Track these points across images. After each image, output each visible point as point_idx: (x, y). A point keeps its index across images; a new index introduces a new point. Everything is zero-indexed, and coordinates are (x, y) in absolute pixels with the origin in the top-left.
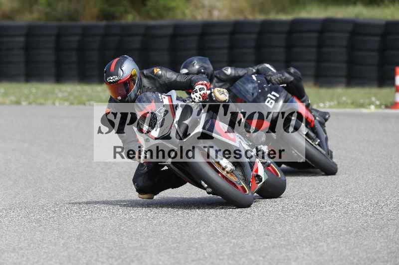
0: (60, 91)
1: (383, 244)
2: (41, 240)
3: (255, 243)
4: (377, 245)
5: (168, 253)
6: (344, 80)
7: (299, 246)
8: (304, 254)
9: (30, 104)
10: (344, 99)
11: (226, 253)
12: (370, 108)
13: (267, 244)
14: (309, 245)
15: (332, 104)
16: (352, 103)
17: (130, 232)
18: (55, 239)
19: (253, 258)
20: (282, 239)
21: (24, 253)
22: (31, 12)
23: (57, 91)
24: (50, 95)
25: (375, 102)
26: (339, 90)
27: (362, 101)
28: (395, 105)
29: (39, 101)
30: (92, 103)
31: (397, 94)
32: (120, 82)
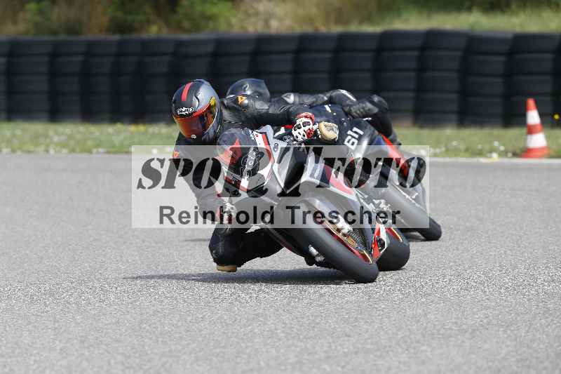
0: (56, 133)
1: (510, 349)
2: (30, 344)
3: (330, 347)
4: (502, 349)
5: (208, 362)
6: (454, 117)
7: (392, 351)
8: (400, 362)
9: (13, 151)
10: (455, 143)
11: (290, 361)
12: (491, 157)
13: (347, 348)
14: (407, 350)
15: (438, 151)
16: (467, 150)
17: (154, 332)
18: (49, 342)
19: (328, 368)
20: (369, 341)
21: (6, 362)
22: (15, 22)
23: (51, 133)
24: (42, 140)
25: (499, 149)
26: (448, 131)
27: (480, 147)
28: (527, 152)
29: (26, 147)
30: (101, 150)
31: (529, 137)
32: (194, 115)
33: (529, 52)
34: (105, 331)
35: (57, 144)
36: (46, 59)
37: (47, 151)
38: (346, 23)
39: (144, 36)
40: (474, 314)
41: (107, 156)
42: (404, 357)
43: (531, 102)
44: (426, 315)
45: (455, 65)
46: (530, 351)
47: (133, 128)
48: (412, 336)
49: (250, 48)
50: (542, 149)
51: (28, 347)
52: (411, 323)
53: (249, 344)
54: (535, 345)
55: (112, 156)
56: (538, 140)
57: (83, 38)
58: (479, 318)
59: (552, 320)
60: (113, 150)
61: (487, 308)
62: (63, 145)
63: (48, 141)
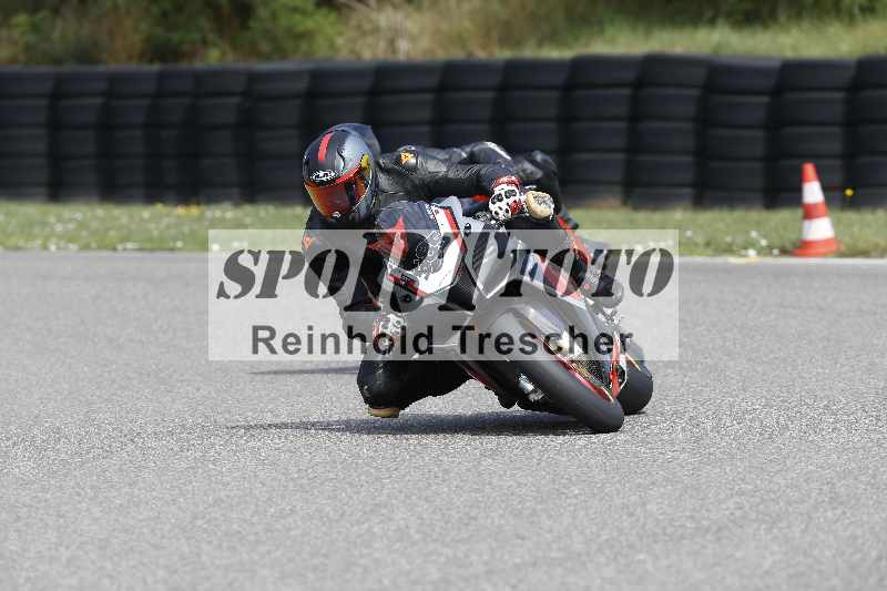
0: (60, 219)
6: (688, 192)
10: (689, 234)
12: (745, 256)
16: (708, 244)
23: (52, 219)
24: (36, 230)
25: (759, 243)
26: (678, 214)
27: (729, 239)
28: (802, 247)
29: (13, 241)
30: (129, 245)
31: (807, 223)
32: (338, 181)
33: (810, 89)
34: (137, 531)
35: (60, 237)
36: (44, 102)
37: (45, 248)
38: (518, 44)
39: (198, 65)
40: (720, 502)
41: (140, 255)
42: (609, 572)
43: (809, 169)
44: (644, 504)
45: (690, 109)
46: (810, 560)
47: (181, 211)
48: (622, 538)
49: (366, 84)
50: (827, 242)
51: (15, 557)
52: (621, 517)
53: (365, 551)
54: (816, 552)
55: (146, 255)
56: (821, 229)
57: (101, 68)
58: (726, 510)
59: (844, 513)
60: (149, 245)
61: (741, 493)
62: (71, 238)
63: (47, 230)
